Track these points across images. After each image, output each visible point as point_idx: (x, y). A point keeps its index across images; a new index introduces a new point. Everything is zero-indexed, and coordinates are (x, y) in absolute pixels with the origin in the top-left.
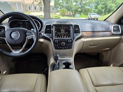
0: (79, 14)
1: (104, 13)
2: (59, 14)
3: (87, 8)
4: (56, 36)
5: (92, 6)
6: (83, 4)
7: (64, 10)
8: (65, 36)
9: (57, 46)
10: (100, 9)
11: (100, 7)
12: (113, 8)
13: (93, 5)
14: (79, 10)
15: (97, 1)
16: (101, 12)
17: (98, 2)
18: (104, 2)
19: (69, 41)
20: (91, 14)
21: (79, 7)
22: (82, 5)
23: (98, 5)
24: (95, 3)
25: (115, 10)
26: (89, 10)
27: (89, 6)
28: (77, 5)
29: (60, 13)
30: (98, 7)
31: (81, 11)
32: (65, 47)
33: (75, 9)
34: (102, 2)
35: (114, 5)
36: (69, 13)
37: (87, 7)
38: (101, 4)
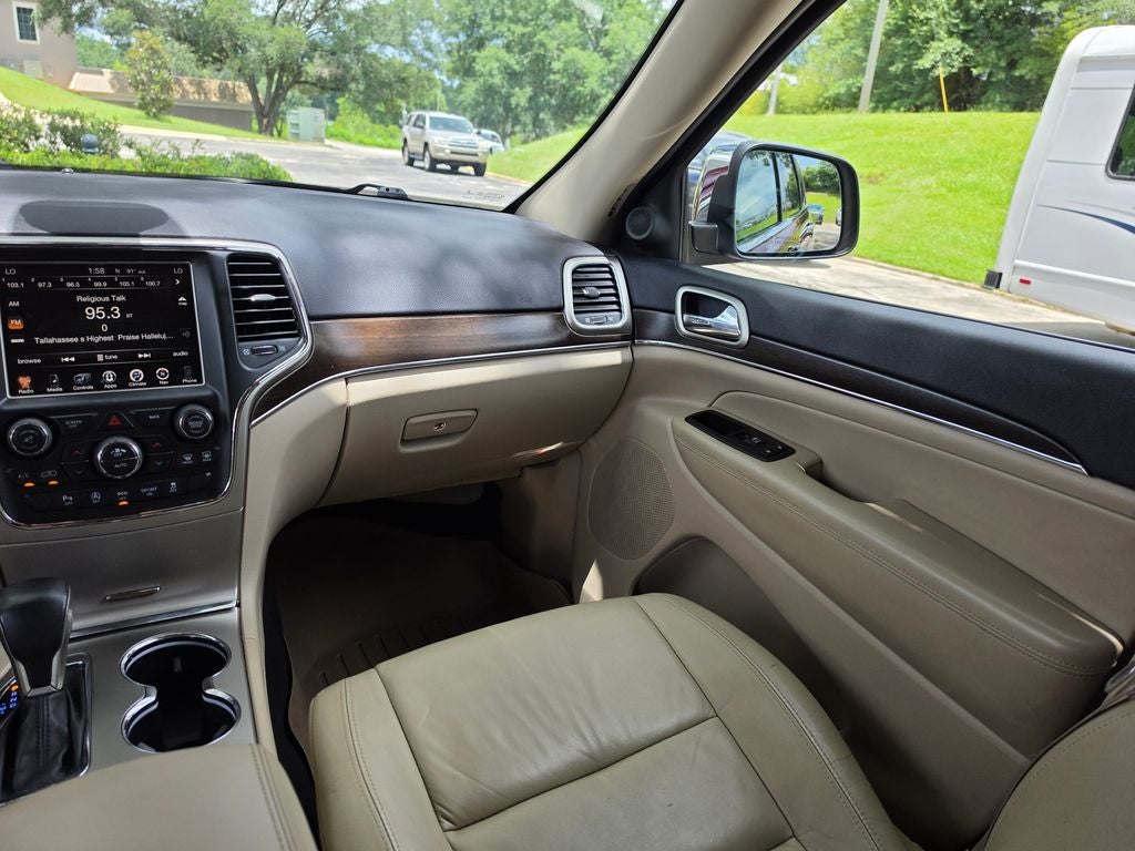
0: (317, 104)
1: (527, 118)
2: (102, 82)
3: (388, 64)
4: (25, 370)
5: (429, 47)
6: (350, 17)
7: (154, 52)
8: (136, 374)
9: (42, 485)
10: (497, 80)
11: (491, 60)
12: (592, 84)
13: (435, 37)
14: (317, 68)
15: (467, 10)
16: (508, 109)
17: (474, 23)
18: (519, 29)
19: (190, 416)
20: (428, 115)
21: (314, 47)
22: (340, 23)
23: (480, 44)
24: (456, 27)
25: (604, 102)
26: (403, 80)
27: (405, 44)
28: (290, 18)
29: (116, 76)
30: (477, 67)
31: (337, 86)
32: (150, 491)
33: (272, 51)
34: (502, 27)
35: (591, 62)
36: (213, 85)
37: (389, 52)
38: (500, 42)
